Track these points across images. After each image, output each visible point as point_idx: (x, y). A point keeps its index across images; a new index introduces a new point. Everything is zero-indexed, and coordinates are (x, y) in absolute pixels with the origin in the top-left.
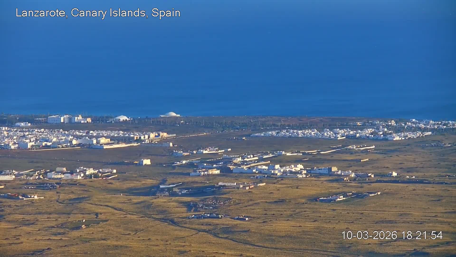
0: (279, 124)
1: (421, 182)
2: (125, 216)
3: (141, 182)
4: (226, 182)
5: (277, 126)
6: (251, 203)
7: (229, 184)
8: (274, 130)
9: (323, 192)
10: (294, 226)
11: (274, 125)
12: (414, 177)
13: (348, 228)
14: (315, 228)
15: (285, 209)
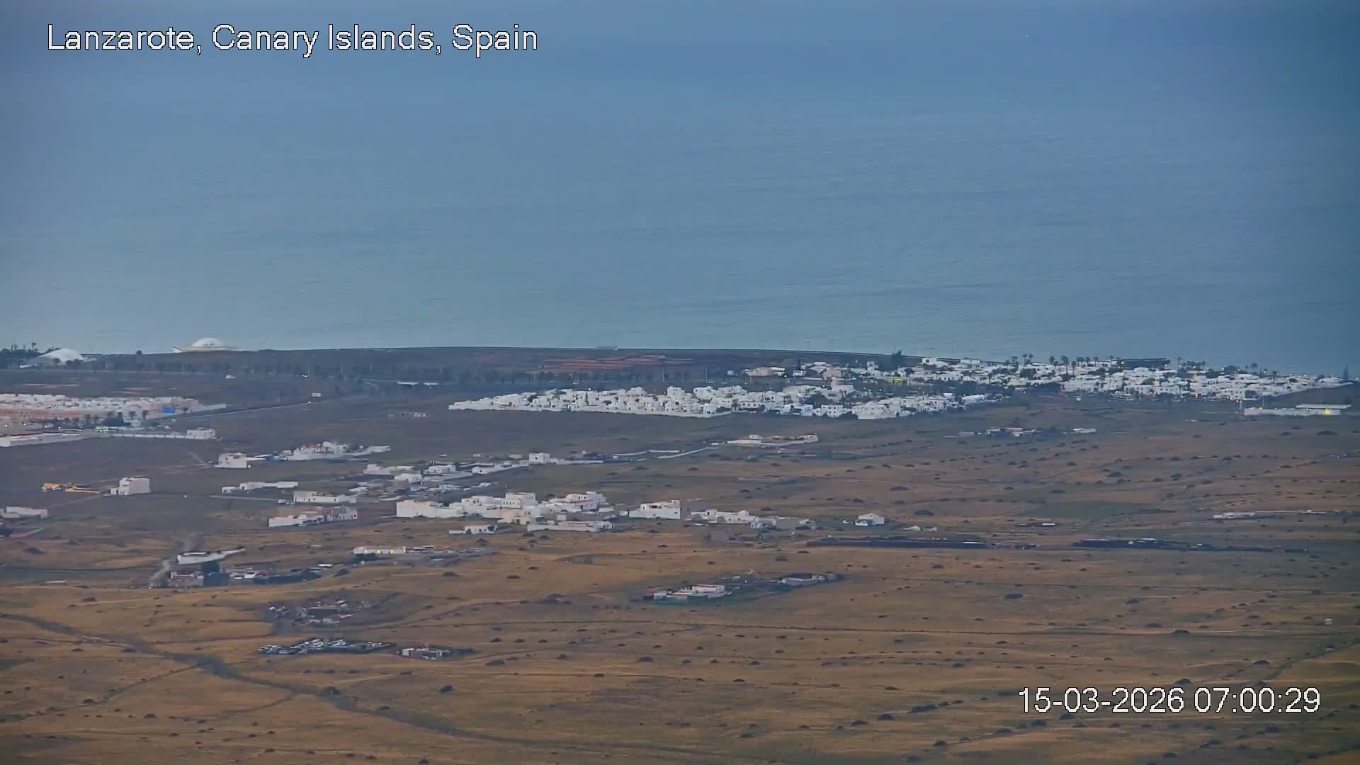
0: (535, 373)
1: (956, 544)
2: (78, 647)
3: (124, 546)
4: (378, 545)
5: (530, 377)
6: (454, 605)
7: (385, 552)
8: (519, 391)
9: (665, 573)
10: (579, 676)
11: (521, 375)
12: (935, 529)
13: (741, 680)
14: (639, 682)
15: (553, 626)
